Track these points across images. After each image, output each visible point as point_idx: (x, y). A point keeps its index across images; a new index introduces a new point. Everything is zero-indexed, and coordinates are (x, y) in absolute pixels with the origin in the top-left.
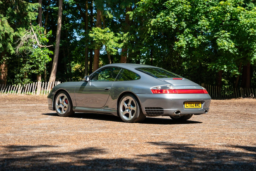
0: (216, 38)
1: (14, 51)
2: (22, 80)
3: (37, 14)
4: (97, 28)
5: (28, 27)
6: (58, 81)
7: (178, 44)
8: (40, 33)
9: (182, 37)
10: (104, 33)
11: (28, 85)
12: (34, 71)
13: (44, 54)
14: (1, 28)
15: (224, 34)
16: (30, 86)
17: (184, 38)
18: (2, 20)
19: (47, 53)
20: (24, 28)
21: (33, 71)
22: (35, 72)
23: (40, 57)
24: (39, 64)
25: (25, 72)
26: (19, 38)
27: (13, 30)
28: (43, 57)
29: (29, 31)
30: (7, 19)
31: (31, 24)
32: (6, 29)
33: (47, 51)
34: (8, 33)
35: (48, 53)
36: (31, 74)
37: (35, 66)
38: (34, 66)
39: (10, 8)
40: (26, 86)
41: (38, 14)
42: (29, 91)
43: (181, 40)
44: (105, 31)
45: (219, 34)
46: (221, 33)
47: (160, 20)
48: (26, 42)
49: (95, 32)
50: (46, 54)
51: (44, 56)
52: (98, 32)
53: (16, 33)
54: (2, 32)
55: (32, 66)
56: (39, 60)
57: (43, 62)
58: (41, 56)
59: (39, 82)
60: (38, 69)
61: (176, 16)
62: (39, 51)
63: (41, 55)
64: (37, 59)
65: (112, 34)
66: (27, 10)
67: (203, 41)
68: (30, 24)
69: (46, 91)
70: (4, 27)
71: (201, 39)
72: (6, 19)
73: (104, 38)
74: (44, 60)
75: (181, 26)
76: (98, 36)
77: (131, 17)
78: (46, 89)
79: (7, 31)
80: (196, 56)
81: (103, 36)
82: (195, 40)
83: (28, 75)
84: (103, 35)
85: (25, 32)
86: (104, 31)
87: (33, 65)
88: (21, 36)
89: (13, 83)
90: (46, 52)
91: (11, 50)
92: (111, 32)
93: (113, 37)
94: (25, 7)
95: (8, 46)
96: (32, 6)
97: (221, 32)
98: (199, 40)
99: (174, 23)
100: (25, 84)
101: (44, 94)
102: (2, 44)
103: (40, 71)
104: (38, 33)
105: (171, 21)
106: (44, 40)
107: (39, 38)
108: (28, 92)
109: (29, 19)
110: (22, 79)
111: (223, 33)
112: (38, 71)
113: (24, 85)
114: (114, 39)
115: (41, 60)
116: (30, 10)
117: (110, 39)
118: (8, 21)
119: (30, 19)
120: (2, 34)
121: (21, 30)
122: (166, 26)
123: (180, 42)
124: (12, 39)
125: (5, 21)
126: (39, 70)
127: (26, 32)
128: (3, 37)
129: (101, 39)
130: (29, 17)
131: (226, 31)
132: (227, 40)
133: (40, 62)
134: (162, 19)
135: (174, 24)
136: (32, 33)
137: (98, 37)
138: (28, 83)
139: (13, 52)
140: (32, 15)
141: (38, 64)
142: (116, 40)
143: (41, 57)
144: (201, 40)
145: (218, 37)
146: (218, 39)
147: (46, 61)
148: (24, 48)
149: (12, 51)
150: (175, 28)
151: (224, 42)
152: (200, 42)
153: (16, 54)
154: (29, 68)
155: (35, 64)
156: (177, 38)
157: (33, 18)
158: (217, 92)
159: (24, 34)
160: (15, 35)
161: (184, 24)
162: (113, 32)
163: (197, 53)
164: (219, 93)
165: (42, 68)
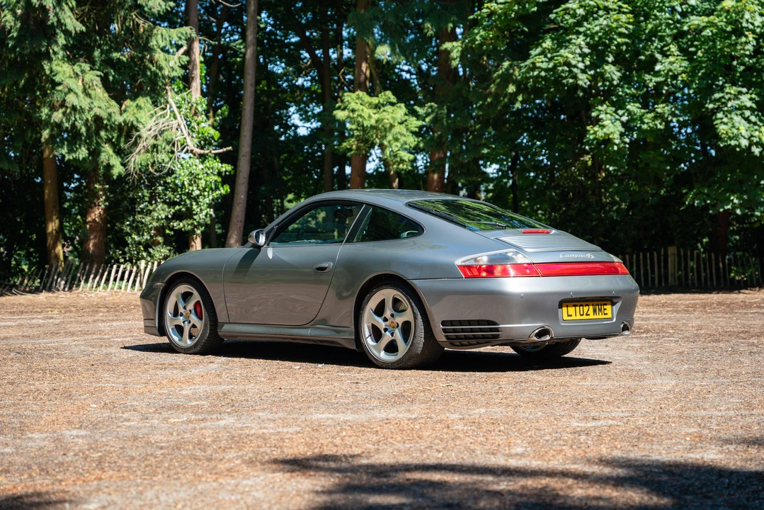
0: (714, 112)
1: (122, 167)
2: (146, 250)
3: (185, 59)
4: (357, 93)
5: (159, 96)
7: (595, 133)
8: (196, 114)
9: (608, 111)
10: (377, 107)
12: (181, 224)
13: (208, 175)
14: (83, 102)
15: (736, 97)
17: (614, 114)
18: (85, 79)
19: (217, 171)
22: (184, 226)
23: (195, 182)
24: (194, 203)
25: (157, 228)
26: (136, 129)
27: (116, 105)
28: (204, 182)
29: (163, 109)
30: (100, 76)
31: (167, 86)
32: (96, 103)
33: (217, 165)
34: (104, 115)
35: (219, 170)
36: (172, 233)
37: (184, 209)
38: (180, 209)
41: (187, 57)
43: (607, 120)
44: (379, 102)
45: (723, 97)
46: (727, 97)
47: (542, 62)
49: (353, 105)
50: (214, 175)
51: (208, 178)
52: (359, 105)
53: (127, 117)
54: (86, 113)
55: (173, 211)
57: (204, 196)
58: (198, 179)
60: (191, 218)
61: (589, 48)
62: (194, 167)
63: (200, 177)
64: (187, 190)
65: (401, 110)
68: (165, 89)
70: (91, 98)
71: (665, 113)
72: (98, 76)
73: (377, 121)
74: (209, 192)
75: (604, 80)
76: (361, 116)
77: (455, 57)
79: (99, 110)
80: (652, 166)
81: (376, 117)
82: (649, 118)
83: (164, 235)
84: (375, 114)
85: (152, 112)
86: (377, 102)
87: (177, 207)
88: (141, 123)
89: (122, 260)
90: (212, 168)
91: (113, 166)
92: (399, 105)
93: (404, 119)
94: (149, 39)
95: (104, 153)
96: (170, 37)
97: (727, 93)
98: (659, 116)
99: (583, 68)
100: (156, 262)
102: (88, 149)
103: (198, 222)
104: (188, 114)
105: (574, 62)
106: (206, 134)
107: (191, 129)
109: (163, 76)
110: (148, 246)
111: (732, 97)
112: (192, 224)
113: (153, 264)
114: (406, 125)
115: (199, 190)
116: (163, 48)
117: (396, 124)
118: (101, 81)
119: (166, 73)
120: (87, 119)
121: (140, 107)
122: (558, 81)
123: (603, 126)
124: (115, 133)
125: (95, 83)
126: (195, 220)
127: (156, 113)
128: (88, 127)
129: (369, 126)
130: (162, 69)
131: (744, 90)
132: (746, 116)
133: (196, 199)
134: (547, 60)
135: (583, 71)
136: (172, 115)
137: (360, 119)
138: (165, 258)
139: (118, 170)
140: (172, 65)
141: (192, 205)
142: (413, 126)
143: (200, 182)
144: (667, 118)
145: (718, 109)
146: (720, 115)
148: (151, 158)
149: (114, 169)
150: (588, 83)
151: (737, 125)
152: (664, 123)
153: (128, 175)
154: (166, 214)
155: (183, 203)
156: (594, 114)
157: (174, 72)
158: (716, 269)
159: (148, 118)
160: (125, 121)
161: (612, 72)
162: (403, 105)
163: (654, 157)
164: (722, 274)
165: (203, 216)
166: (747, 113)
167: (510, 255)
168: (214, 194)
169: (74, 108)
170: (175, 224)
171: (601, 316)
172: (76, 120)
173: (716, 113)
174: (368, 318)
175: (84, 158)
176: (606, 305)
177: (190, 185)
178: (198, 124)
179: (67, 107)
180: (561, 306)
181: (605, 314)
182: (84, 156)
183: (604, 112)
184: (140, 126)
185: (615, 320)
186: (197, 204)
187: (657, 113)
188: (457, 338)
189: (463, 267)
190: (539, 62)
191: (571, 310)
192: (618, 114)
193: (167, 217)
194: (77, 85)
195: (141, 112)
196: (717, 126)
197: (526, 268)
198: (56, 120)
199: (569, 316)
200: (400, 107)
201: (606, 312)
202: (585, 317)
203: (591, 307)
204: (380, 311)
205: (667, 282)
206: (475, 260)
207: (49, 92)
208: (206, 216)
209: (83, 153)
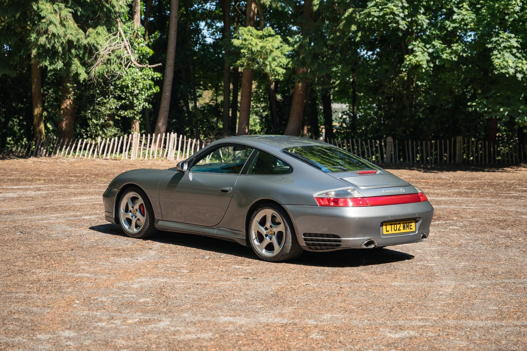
0: (491, 50)
1: (86, 75)
2: (102, 129)
4: (248, 27)
5: (112, 26)
7: (410, 60)
8: (137, 37)
9: (420, 45)
10: (261, 37)
11: (115, 140)
12: (126, 113)
13: (145, 79)
14: (60, 30)
15: (507, 40)
16: (118, 142)
17: (424, 48)
18: (61, 14)
19: (151, 77)
22: (128, 114)
23: (136, 84)
24: (135, 99)
25: (110, 115)
26: (97, 50)
27: (83, 33)
28: (142, 85)
29: (115, 35)
30: (72, 12)
31: (118, 20)
32: (69, 31)
33: (151, 73)
34: (74, 39)
35: (152, 77)
36: (120, 118)
37: (128, 103)
38: (125, 103)
40: (110, 140)
42: (116, 151)
43: (418, 51)
44: (263, 34)
45: (498, 40)
46: (501, 40)
47: (375, 11)
48: (110, 58)
49: (245, 36)
50: (149, 79)
51: (145, 82)
52: (249, 36)
53: (90, 40)
54: (62, 38)
55: (120, 103)
57: (142, 94)
58: (138, 82)
59: (136, 135)
60: (133, 109)
61: (408, 3)
62: (135, 74)
64: (130, 90)
65: (278, 40)
67: (462, 55)
68: (116, 21)
69: (150, 152)
70: (66, 28)
71: (458, 50)
72: (70, 12)
73: (261, 47)
74: (145, 91)
75: (418, 25)
76: (250, 44)
77: (316, 4)
78: (150, 147)
79: (71, 36)
80: (447, 83)
81: (261, 44)
82: (447, 53)
83: (114, 120)
84: (260, 42)
85: (107, 37)
86: (262, 34)
87: (123, 101)
88: (99, 44)
89: (85, 136)
90: (148, 75)
91: (80, 74)
92: (276, 36)
93: (279, 46)
95: (74, 65)
97: (501, 38)
98: (455, 52)
99: (403, 17)
100: (108, 138)
101: (146, 158)
102: (63, 62)
103: (138, 112)
104: (132, 38)
105: (397, 13)
106: (144, 52)
107: (134, 48)
108: (115, 153)
109: (115, 12)
110: (103, 127)
111: (504, 40)
112: (133, 113)
113: (106, 139)
114: (281, 50)
115: (139, 90)
117: (274, 50)
118: (73, 16)
119: (117, 10)
120: (63, 42)
121: (99, 34)
122: (386, 25)
123: (416, 56)
124: (82, 51)
125: (68, 17)
126: (135, 110)
127: (109, 37)
128: (63, 48)
129: (256, 51)
130: (114, 7)
131: (513, 35)
132: (513, 53)
133: (136, 96)
134: (379, 10)
135: (403, 19)
136: (121, 39)
137: (250, 46)
138: (115, 135)
139: (83, 76)
140: (121, 4)
141: (133, 100)
142: (286, 50)
143: (139, 84)
144: (460, 53)
145: (495, 48)
146: (495, 52)
148: (106, 68)
149: (81, 76)
150: (406, 27)
151: (507, 59)
152: (457, 57)
153: (90, 80)
154: (116, 106)
155: (127, 99)
156: (410, 47)
157: (122, 9)
158: (488, 153)
159: (105, 41)
160: (88, 44)
161: (423, 19)
162: (279, 36)
163: (449, 77)
164: (492, 156)
165: (140, 108)
166: (514, 51)
167: (349, 191)
168: (149, 92)
169: (54, 35)
170: (122, 113)
171: (408, 230)
172: (55, 43)
173: (493, 51)
174: (255, 227)
175: (60, 69)
176: (412, 222)
177: (133, 86)
178: (139, 44)
179: (49, 34)
180: (382, 225)
181: (411, 229)
182: (61, 67)
183: (417, 46)
184: (99, 47)
185: (417, 232)
186: (137, 99)
187: (453, 49)
188: (314, 244)
189: (318, 199)
190: (373, 11)
191: (389, 227)
192: (426, 48)
193: (116, 108)
194: (56, 19)
195: (99, 37)
196: (493, 60)
197: (360, 200)
198: (42, 43)
199: (387, 231)
200: (277, 37)
201: (411, 227)
202: (397, 232)
203: (402, 225)
204: (263, 222)
205: (455, 160)
206: (327, 194)
207: (36, 22)
208: (143, 107)
209: (60, 65)
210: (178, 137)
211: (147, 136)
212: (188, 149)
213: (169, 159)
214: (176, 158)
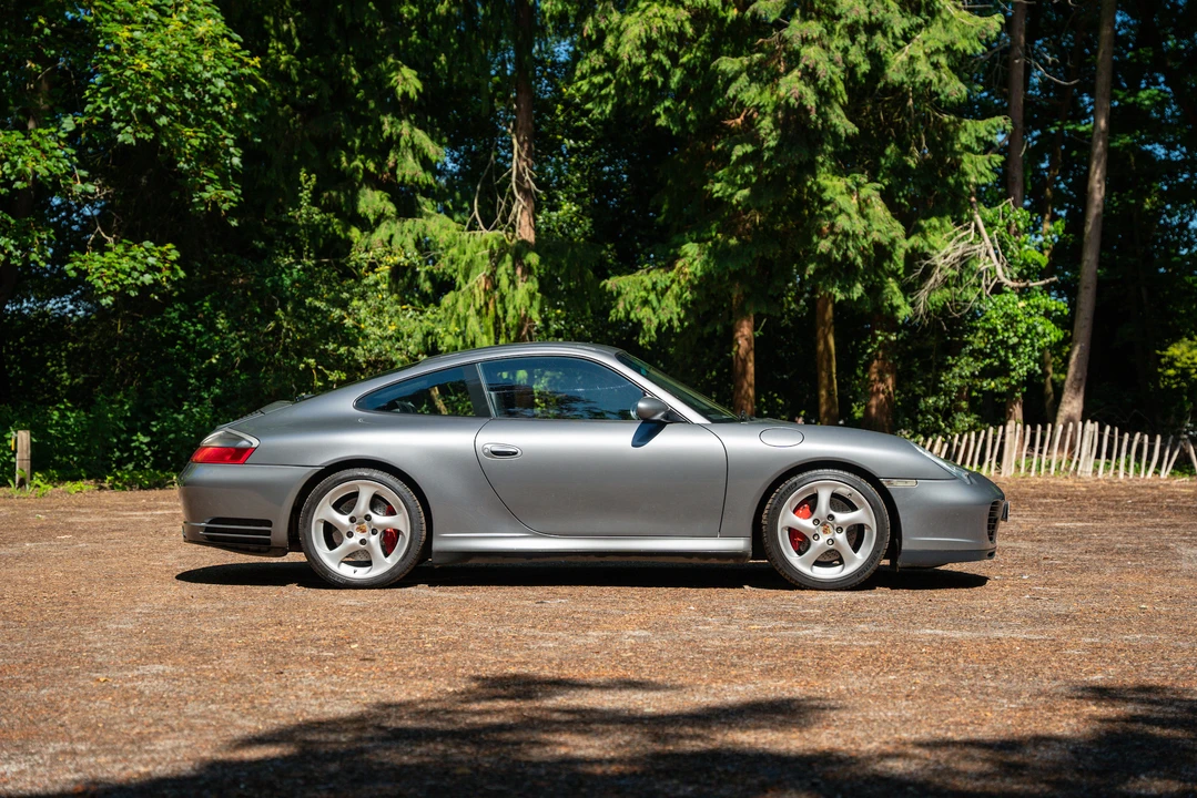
1: (909, 308)
2: (945, 419)
3: (998, 159)
5: (962, 211)
6: (1089, 422)
8: (1016, 233)
11: (969, 439)
12: (993, 384)
13: (1031, 315)
14: (858, 224)
16: (976, 442)
18: (861, 195)
19: (1043, 310)
20: (948, 217)
21: (989, 384)
23: (1012, 327)
24: (1011, 355)
25: (960, 389)
26: (926, 256)
27: (901, 227)
28: (1025, 326)
29: (966, 228)
30: (881, 190)
31: (973, 199)
32: (875, 226)
33: (1045, 301)
34: (885, 240)
35: (1046, 309)
36: (980, 395)
37: (996, 363)
38: (991, 364)
39: (893, 145)
40: (960, 440)
41: (1002, 158)
42: (972, 460)
48: (956, 273)
50: (1040, 315)
51: (1030, 321)
53: (916, 241)
54: (862, 240)
55: (982, 365)
56: (1008, 337)
57: (1025, 345)
58: (1018, 322)
60: (1007, 375)
62: (1011, 306)
63: (1019, 319)
64: (1001, 337)
66: (957, 147)
68: (969, 201)
69: (1041, 463)
70: (869, 220)
72: (877, 190)
74: (1032, 339)
78: (1041, 452)
79: (878, 234)
83: (969, 398)
85: (951, 233)
87: (988, 361)
88: (933, 248)
90: (1038, 307)
91: (898, 307)
94: (949, 136)
95: (887, 290)
96: (976, 131)
100: (957, 436)
101: (1033, 474)
102: (864, 286)
103: (1017, 381)
104: (1004, 234)
106: (1030, 260)
107: (1009, 253)
108: (970, 464)
109: (968, 183)
110: (947, 414)
112: (1008, 384)
113: (953, 437)
115: (1018, 336)
116: (968, 148)
118: (882, 197)
119: (973, 180)
120: (864, 247)
121: (935, 228)
124: (901, 264)
125: (873, 199)
126: (1013, 377)
127: (956, 234)
128: (866, 258)
130: (965, 174)
133: (1014, 348)
136: (978, 236)
139: (905, 312)
140: (979, 168)
141: (1007, 357)
143: (1020, 325)
147: (1041, 342)
148: (948, 295)
149: (901, 311)
153: (918, 318)
154: (972, 370)
155: (995, 355)
157: (983, 177)
159: (945, 242)
160: (913, 248)
165: (1023, 371)
169: (846, 234)
170: (984, 384)
172: (848, 249)
175: (859, 298)
177: (1005, 330)
178: (1020, 247)
179: (837, 234)
182: (860, 295)
184: (933, 252)
186: (1015, 355)
193: (973, 374)
198: (823, 250)
207: (817, 213)
208: (1027, 371)
209: (858, 291)
210: (1102, 429)
211: (1034, 429)
212: (1123, 454)
213: (1083, 475)
214: (1095, 472)
